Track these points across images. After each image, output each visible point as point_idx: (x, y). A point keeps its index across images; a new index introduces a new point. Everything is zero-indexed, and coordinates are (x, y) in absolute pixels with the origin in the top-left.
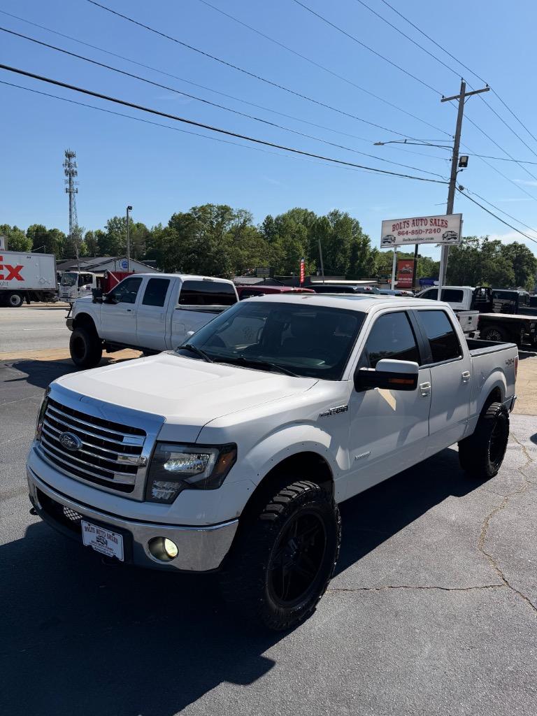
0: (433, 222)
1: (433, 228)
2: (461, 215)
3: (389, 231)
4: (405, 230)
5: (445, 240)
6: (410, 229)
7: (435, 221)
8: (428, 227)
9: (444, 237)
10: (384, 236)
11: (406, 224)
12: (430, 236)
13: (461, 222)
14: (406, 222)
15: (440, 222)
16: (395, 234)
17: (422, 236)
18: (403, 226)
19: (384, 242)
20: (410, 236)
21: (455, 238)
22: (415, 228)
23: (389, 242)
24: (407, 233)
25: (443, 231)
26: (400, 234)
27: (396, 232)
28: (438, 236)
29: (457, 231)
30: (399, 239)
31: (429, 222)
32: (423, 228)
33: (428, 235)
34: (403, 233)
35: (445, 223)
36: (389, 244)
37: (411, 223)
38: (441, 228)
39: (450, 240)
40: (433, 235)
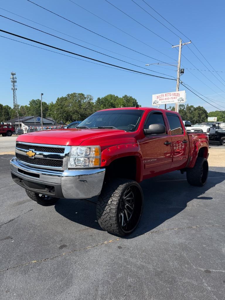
0: (174, 94)
1: (174, 97)
4: (162, 98)
5: (179, 102)
6: (164, 97)
8: (172, 96)
15: (177, 94)
16: (158, 100)
17: (170, 100)
19: (154, 103)
20: (164, 101)
21: (183, 101)
22: (166, 97)
25: (178, 98)
27: (159, 99)
28: (176, 100)
31: (172, 95)
32: (170, 97)
33: (172, 100)
34: (161, 100)
35: (178, 95)
36: (156, 104)
37: (164, 95)
38: (177, 97)
39: (181, 102)
40: (174, 100)
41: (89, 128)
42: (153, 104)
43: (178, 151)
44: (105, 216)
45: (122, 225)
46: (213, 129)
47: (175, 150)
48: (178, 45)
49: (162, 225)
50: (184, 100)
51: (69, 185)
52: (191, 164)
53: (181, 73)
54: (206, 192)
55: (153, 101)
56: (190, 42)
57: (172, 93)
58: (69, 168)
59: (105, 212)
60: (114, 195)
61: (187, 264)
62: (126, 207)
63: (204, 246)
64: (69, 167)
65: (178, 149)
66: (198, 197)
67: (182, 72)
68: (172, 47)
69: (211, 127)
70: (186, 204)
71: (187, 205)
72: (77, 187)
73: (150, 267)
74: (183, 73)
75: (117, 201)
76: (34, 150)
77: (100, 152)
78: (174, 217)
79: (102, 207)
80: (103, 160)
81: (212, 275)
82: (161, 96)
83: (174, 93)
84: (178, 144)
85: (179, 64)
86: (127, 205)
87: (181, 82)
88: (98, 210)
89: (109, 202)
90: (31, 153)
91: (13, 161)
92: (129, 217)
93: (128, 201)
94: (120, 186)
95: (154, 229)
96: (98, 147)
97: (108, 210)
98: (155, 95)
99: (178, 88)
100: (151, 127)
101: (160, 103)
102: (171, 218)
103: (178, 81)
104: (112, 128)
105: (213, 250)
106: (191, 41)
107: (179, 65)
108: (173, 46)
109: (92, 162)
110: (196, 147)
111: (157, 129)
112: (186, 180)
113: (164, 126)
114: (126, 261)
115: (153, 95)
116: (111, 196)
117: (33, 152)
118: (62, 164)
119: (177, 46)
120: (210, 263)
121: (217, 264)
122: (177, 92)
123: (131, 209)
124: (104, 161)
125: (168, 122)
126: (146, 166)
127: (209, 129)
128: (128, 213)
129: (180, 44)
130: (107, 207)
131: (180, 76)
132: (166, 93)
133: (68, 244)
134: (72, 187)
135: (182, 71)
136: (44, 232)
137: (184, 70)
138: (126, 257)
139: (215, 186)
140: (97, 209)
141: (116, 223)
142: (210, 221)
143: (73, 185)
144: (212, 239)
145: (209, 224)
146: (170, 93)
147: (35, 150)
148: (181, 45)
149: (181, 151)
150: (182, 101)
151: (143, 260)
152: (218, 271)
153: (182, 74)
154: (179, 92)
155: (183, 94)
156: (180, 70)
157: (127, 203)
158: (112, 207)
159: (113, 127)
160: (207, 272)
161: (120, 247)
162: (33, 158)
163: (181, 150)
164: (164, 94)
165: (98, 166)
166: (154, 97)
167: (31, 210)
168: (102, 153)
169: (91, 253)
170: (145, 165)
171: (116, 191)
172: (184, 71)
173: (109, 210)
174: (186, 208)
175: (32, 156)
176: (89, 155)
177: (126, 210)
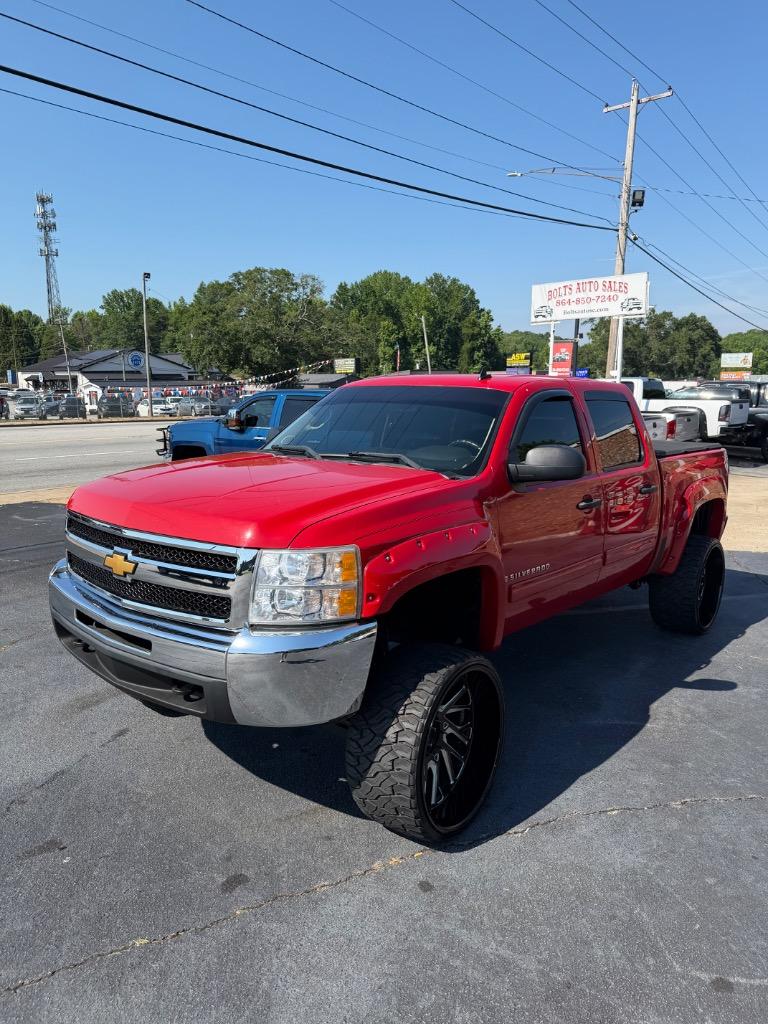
0: (607, 285)
1: (607, 294)
3: (543, 300)
4: (567, 298)
6: (574, 297)
7: (609, 284)
8: (600, 292)
9: (623, 308)
10: (537, 308)
11: (568, 290)
14: (568, 287)
15: (617, 285)
16: (552, 304)
17: (594, 305)
19: (537, 317)
20: (574, 307)
21: (639, 308)
22: (581, 295)
23: (544, 316)
24: (569, 302)
25: (622, 297)
26: (558, 303)
27: (554, 301)
28: (615, 306)
29: (641, 297)
30: (558, 311)
31: (601, 286)
32: (593, 295)
33: (600, 305)
34: (563, 303)
35: (624, 287)
36: (544, 319)
37: (575, 287)
38: (619, 294)
39: (632, 312)
40: (607, 304)
41: (318, 456)
42: (533, 319)
43: (623, 509)
44: (376, 781)
45: (433, 802)
46: (741, 407)
47: (612, 508)
48: (626, 105)
49: (568, 794)
50: (643, 306)
51: (252, 677)
52: (666, 562)
53: (634, 205)
54: (714, 659)
55: (535, 306)
56: (669, 93)
57: (600, 281)
58: (252, 626)
59: (374, 768)
60: (407, 711)
61: (654, 955)
62: (445, 740)
63: (711, 881)
64: (254, 620)
65: (624, 504)
66: (689, 679)
67: (637, 202)
68: (605, 110)
69: (734, 402)
70: (648, 710)
71: (651, 713)
72: (280, 683)
73: (529, 965)
74: (641, 204)
75: (418, 734)
76: (129, 553)
77: (360, 568)
78: (607, 765)
79: (367, 749)
80: (368, 597)
81: (736, 997)
82: (562, 291)
83: (607, 279)
84: (622, 490)
85: (628, 173)
86: (449, 731)
87: (632, 237)
88: (350, 756)
89: (390, 734)
90: (119, 562)
91: (59, 577)
92: (455, 771)
93: (454, 718)
94: (427, 677)
95: (541, 813)
96: (352, 548)
97: (386, 763)
98: (542, 286)
99: (623, 260)
100: (535, 457)
101: (559, 314)
102: (598, 769)
103: (621, 234)
104: (396, 460)
105: (739, 898)
106: (670, 89)
107: (628, 177)
108: (607, 106)
109: (331, 600)
110: (684, 503)
111: (555, 465)
112: (647, 606)
113: (581, 453)
114: (448, 941)
115: (536, 289)
116: (397, 715)
117: (126, 558)
118: (229, 610)
119: (621, 106)
120: (730, 950)
121: (755, 954)
122: (618, 278)
123: (463, 743)
124: (374, 598)
125: (591, 425)
126: (514, 591)
127: (728, 407)
128: (452, 759)
129: (634, 98)
130: (382, 750)
131: (628, 216)
132: (580, 281)
133: (250, 873)
134: (263, 685)
135: (638, 196)
136: (170, 821)
137: (643, 193)
138: (447, 927)
139: (743, 633)
140: (347, 754)
141: (413, 806)
142: (730, 781)
143: (265, 677)
144: (734, 852)
145: (725, 790)
146: (593, 280)
147: (135, 553)
148: (635, 101)
149: (631, 511)
150: (635, 311)
151: (504, 936)
152: (757, 982)
153: (635, 208)
154: (626, 278)
155: (637, 285)
156: (632, 193)
157: (450, 726)
158: (400, 753)
159: (403, 457)
160: (721, 985)
161: (426, 887)
162: (129, 579)
163: (632, 507)
164: (574, 284)
165: (353, 616)
166: (539, 295)
167: (122, 733)
168: (366, 568)
169: (329, 908)
170: (510, 589)
171: (414, 697)
172: (643, 196)
173: (390, 764)
174: (648, 725)
175: (125, 574)
176: (321, 578)
177: (447, 749)
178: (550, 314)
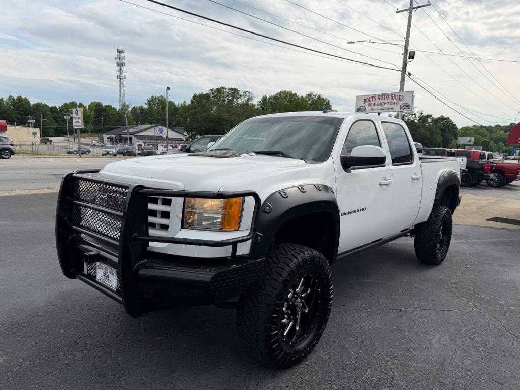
1: (393, 101)
2: (413, 92)
3: (361, 103)
4: (373, 102)
5: (402, 110)
6: (377, 102)
7: (394, 96)
8: (390, 100)
9: (401, 108)
10: (358, 107)
11: (374, 99)
12: (389, 106)
13: (413, 96)
14: (374, 97)
15: (398, 97)
17: (386, 106)
18: (371, 99)
20: (377, 107)
22: (380, 101)
23: (362, 111)
24: (374, 104)
25: (401, 103)
26: (369, 105)
27: (367, 104)
28: (397, 107)
29: (410, 103)
30: (369, 109)
31: (390, 97)
32: (386, 101)
34: (371, 105)
35: (401, 98)
37: (377, 97)
38: (399, 101)
39: (404, 110)
40: (393, 106)
53: (409, 58)
57: (390, 94)
74: (413, 57)
83: (393, 94)
87: (408, 74)
106: (429, 1)
122: (399, 94)
132: (380, 95)
135: (412, 55)
137: (414, 52)
146: (387, 94)
153: (410, 60)
154: (403, 94)
156: (408, 52)
172: (414, 55)
178: (365, 110)
